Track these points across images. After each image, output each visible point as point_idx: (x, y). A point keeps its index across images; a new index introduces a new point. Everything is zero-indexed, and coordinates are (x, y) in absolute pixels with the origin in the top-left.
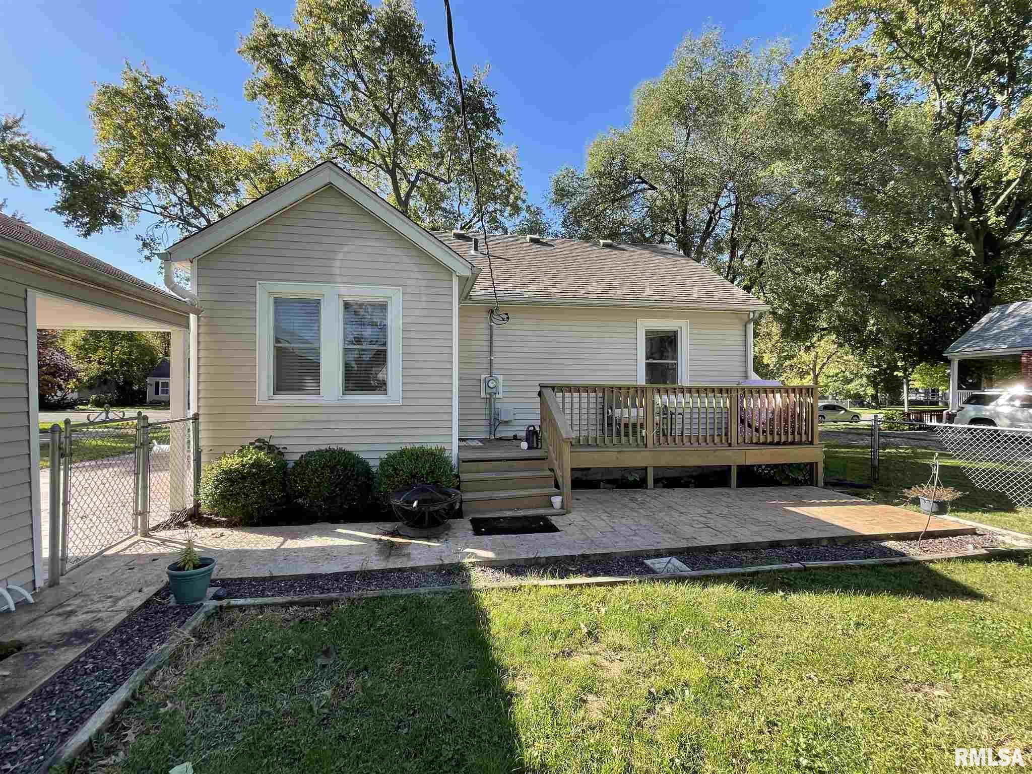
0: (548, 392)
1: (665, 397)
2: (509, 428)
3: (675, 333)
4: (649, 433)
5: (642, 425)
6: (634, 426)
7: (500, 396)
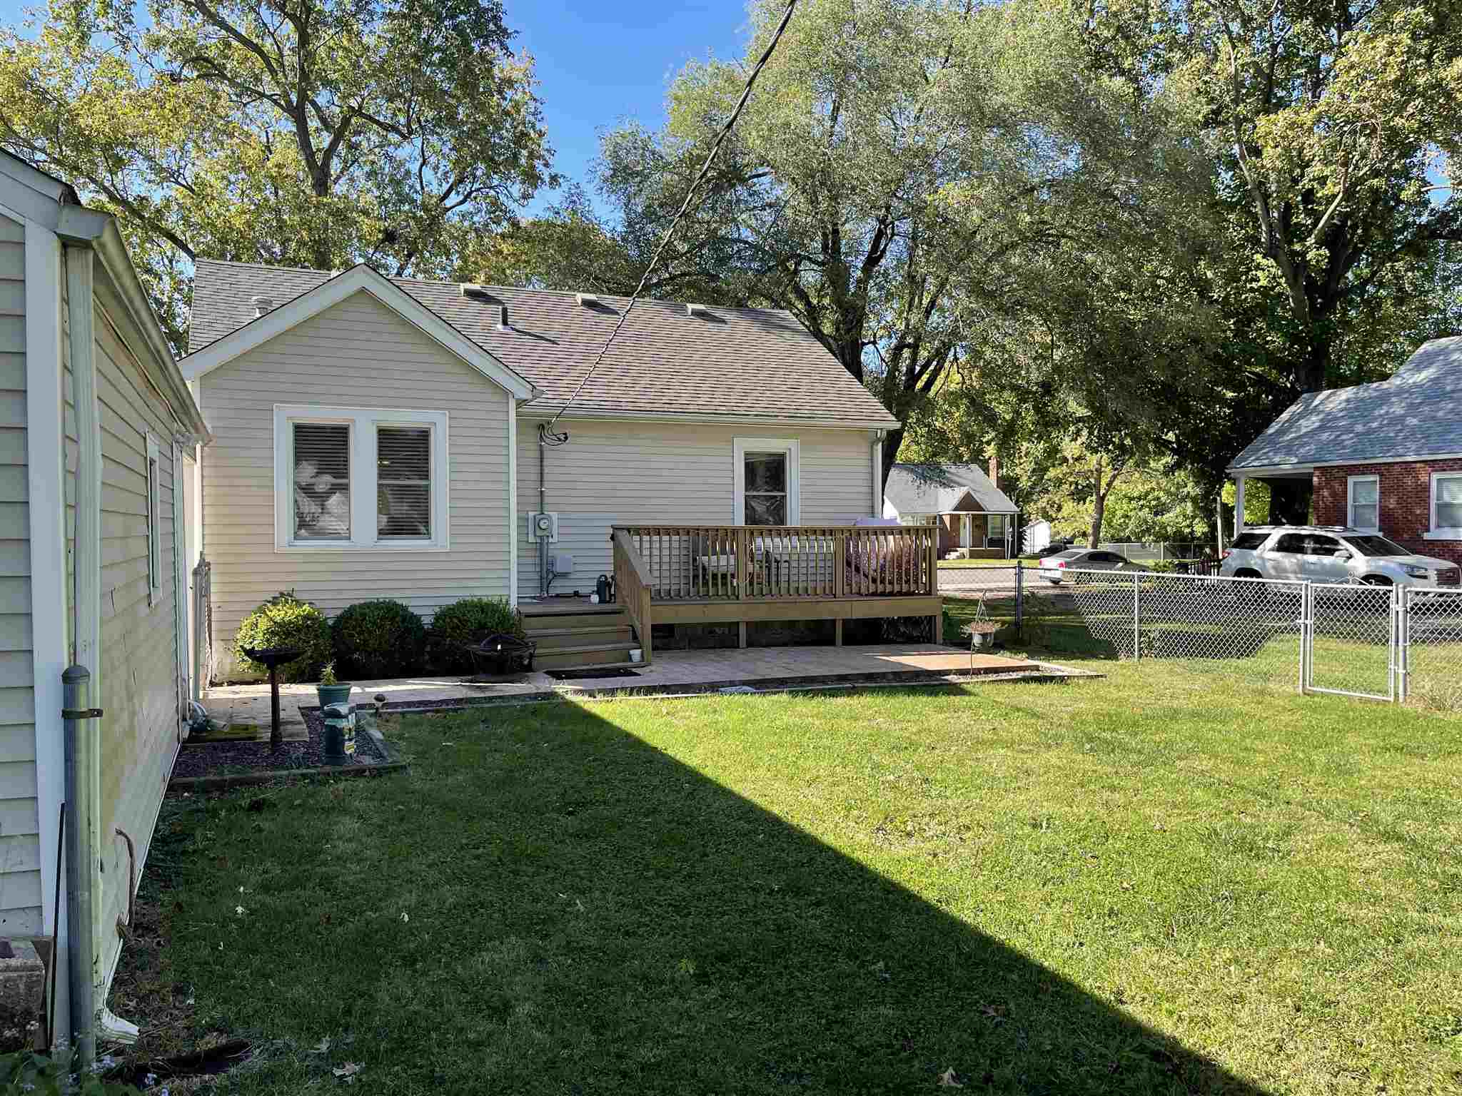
0: (623, 536)
1: (768, 540)
2: (567, 583)
3: (783, 456)
4: (741, 583)
5: (733, 576)
6: (724, 576)
7: (555, 539)
